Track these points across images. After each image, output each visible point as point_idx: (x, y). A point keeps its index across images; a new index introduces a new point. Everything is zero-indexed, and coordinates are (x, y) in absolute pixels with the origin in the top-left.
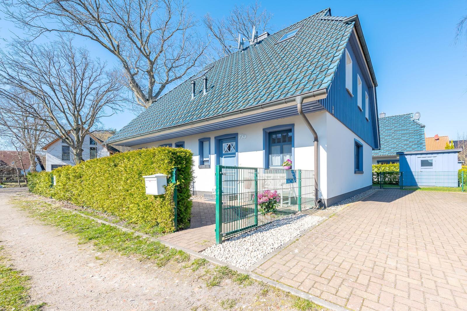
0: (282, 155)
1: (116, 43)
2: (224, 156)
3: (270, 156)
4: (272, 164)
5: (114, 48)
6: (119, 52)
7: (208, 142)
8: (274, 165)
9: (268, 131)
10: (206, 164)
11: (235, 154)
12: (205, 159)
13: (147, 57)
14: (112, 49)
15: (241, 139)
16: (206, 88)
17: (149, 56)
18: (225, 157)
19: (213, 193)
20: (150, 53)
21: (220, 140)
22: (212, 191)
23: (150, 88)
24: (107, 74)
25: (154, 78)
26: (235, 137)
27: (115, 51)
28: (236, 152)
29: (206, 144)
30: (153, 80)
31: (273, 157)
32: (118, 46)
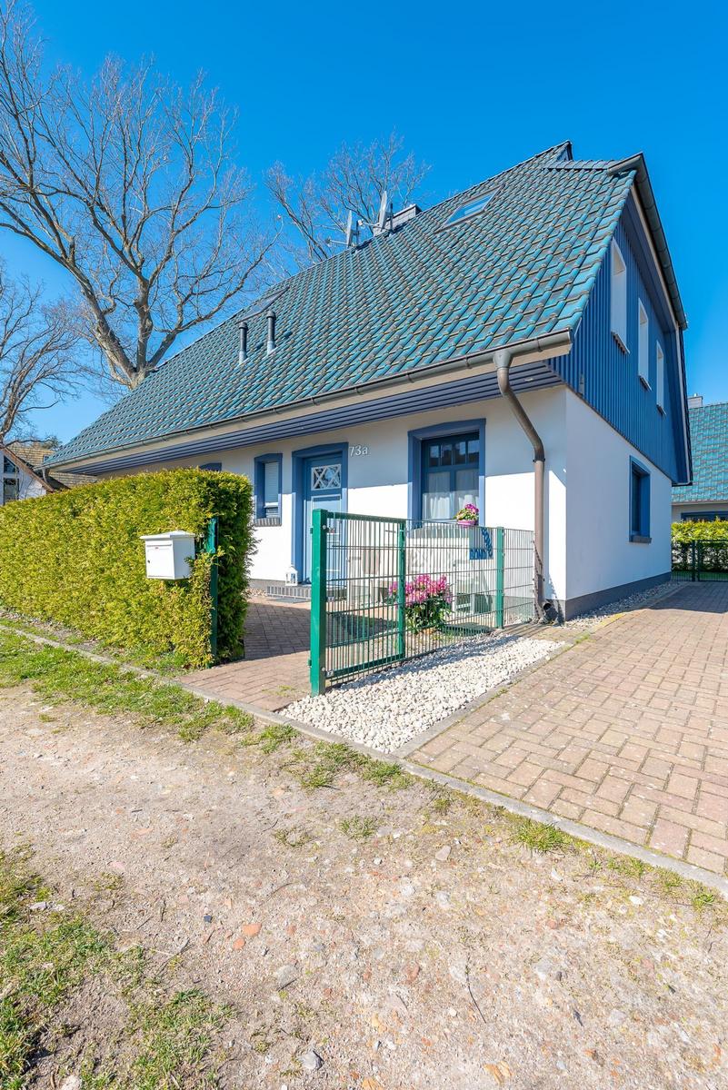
0: (452, 494)
1: (67, 241)
2: (312, 497)
3: (425, 496)
4: (429, 516)
5: (64, 251)
6: (74, 260)
7: (277, 464)
8: (433, 517)
9: (421, 437)
10: (269, 515)
11: (339, 491)
12: (267, 505)
13: (136, 270)
14: (60, 253)
15: (353, 453)
16: (273, 339)
17: (140, 267)
18: (315, 500)
19: (287, 585)
20: (143, 262)
21: (304, 459)
22: (284, 579)
23: (141, 341)
24: (44, 309)
25: (150, 320)
26: (341, 452)
27: (66, 257)
28: (342, 487)
29: (271, 470)
30: (148, 323)
31: (431, 500)
32: (72, 246)
